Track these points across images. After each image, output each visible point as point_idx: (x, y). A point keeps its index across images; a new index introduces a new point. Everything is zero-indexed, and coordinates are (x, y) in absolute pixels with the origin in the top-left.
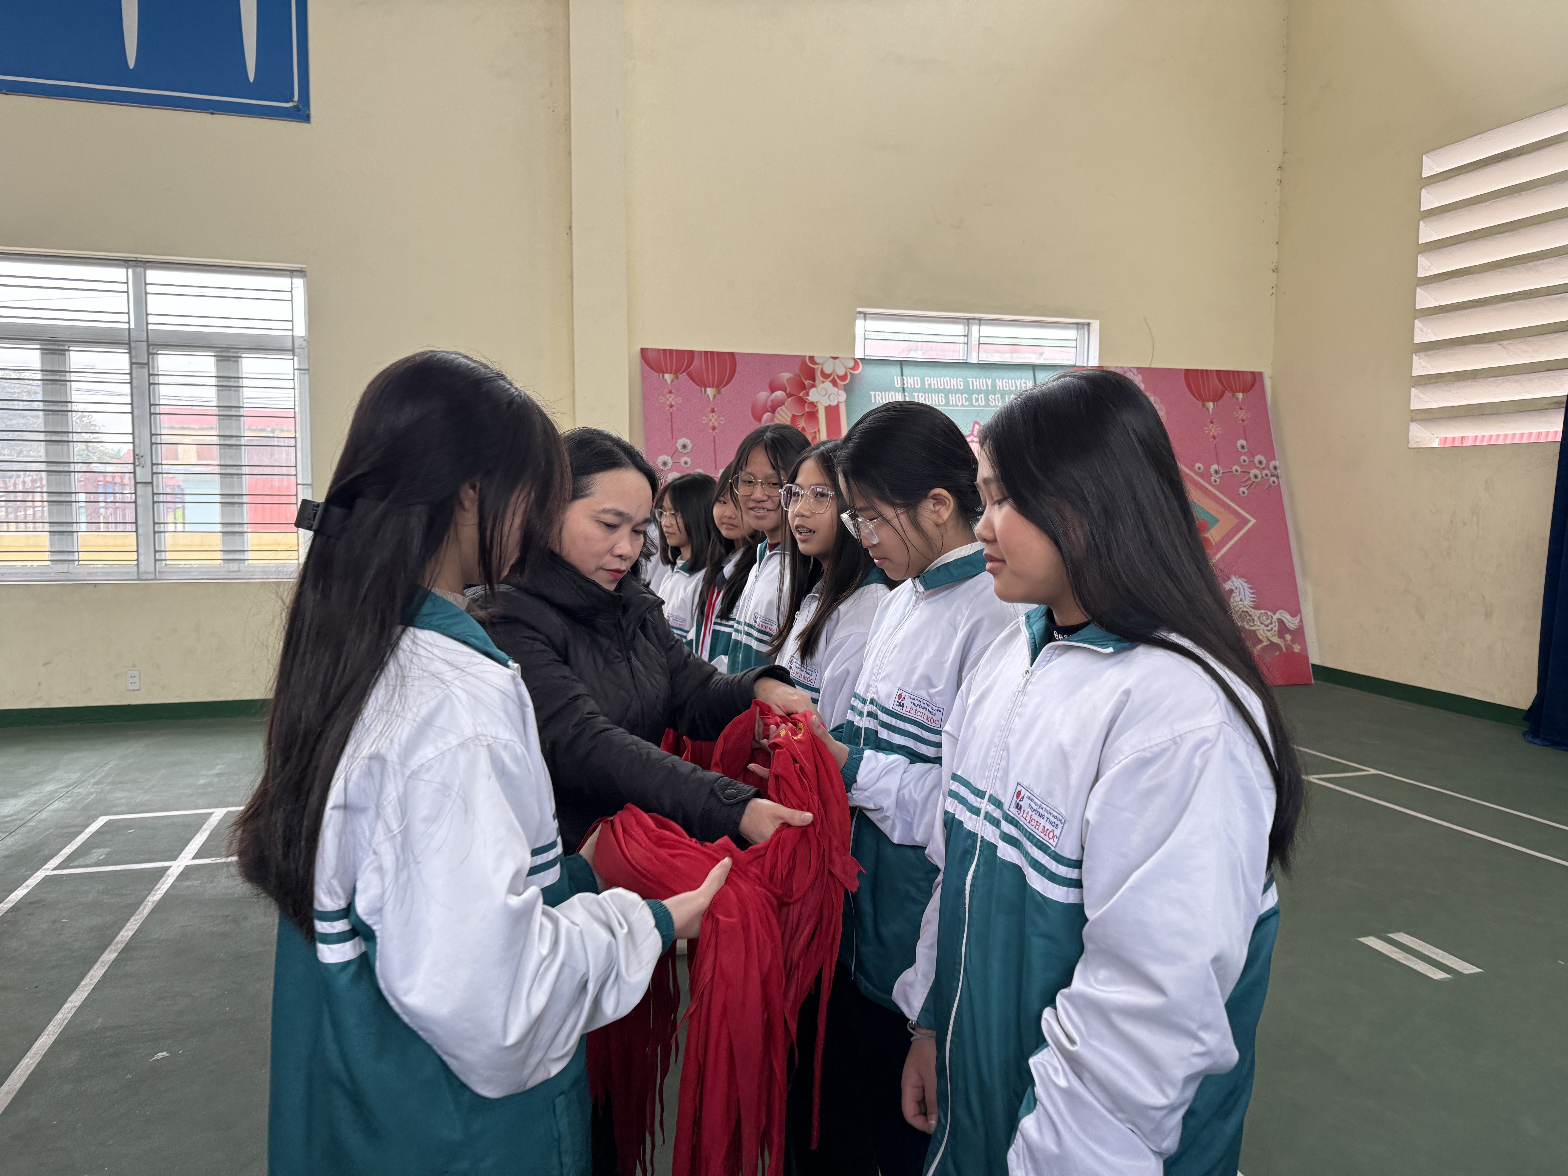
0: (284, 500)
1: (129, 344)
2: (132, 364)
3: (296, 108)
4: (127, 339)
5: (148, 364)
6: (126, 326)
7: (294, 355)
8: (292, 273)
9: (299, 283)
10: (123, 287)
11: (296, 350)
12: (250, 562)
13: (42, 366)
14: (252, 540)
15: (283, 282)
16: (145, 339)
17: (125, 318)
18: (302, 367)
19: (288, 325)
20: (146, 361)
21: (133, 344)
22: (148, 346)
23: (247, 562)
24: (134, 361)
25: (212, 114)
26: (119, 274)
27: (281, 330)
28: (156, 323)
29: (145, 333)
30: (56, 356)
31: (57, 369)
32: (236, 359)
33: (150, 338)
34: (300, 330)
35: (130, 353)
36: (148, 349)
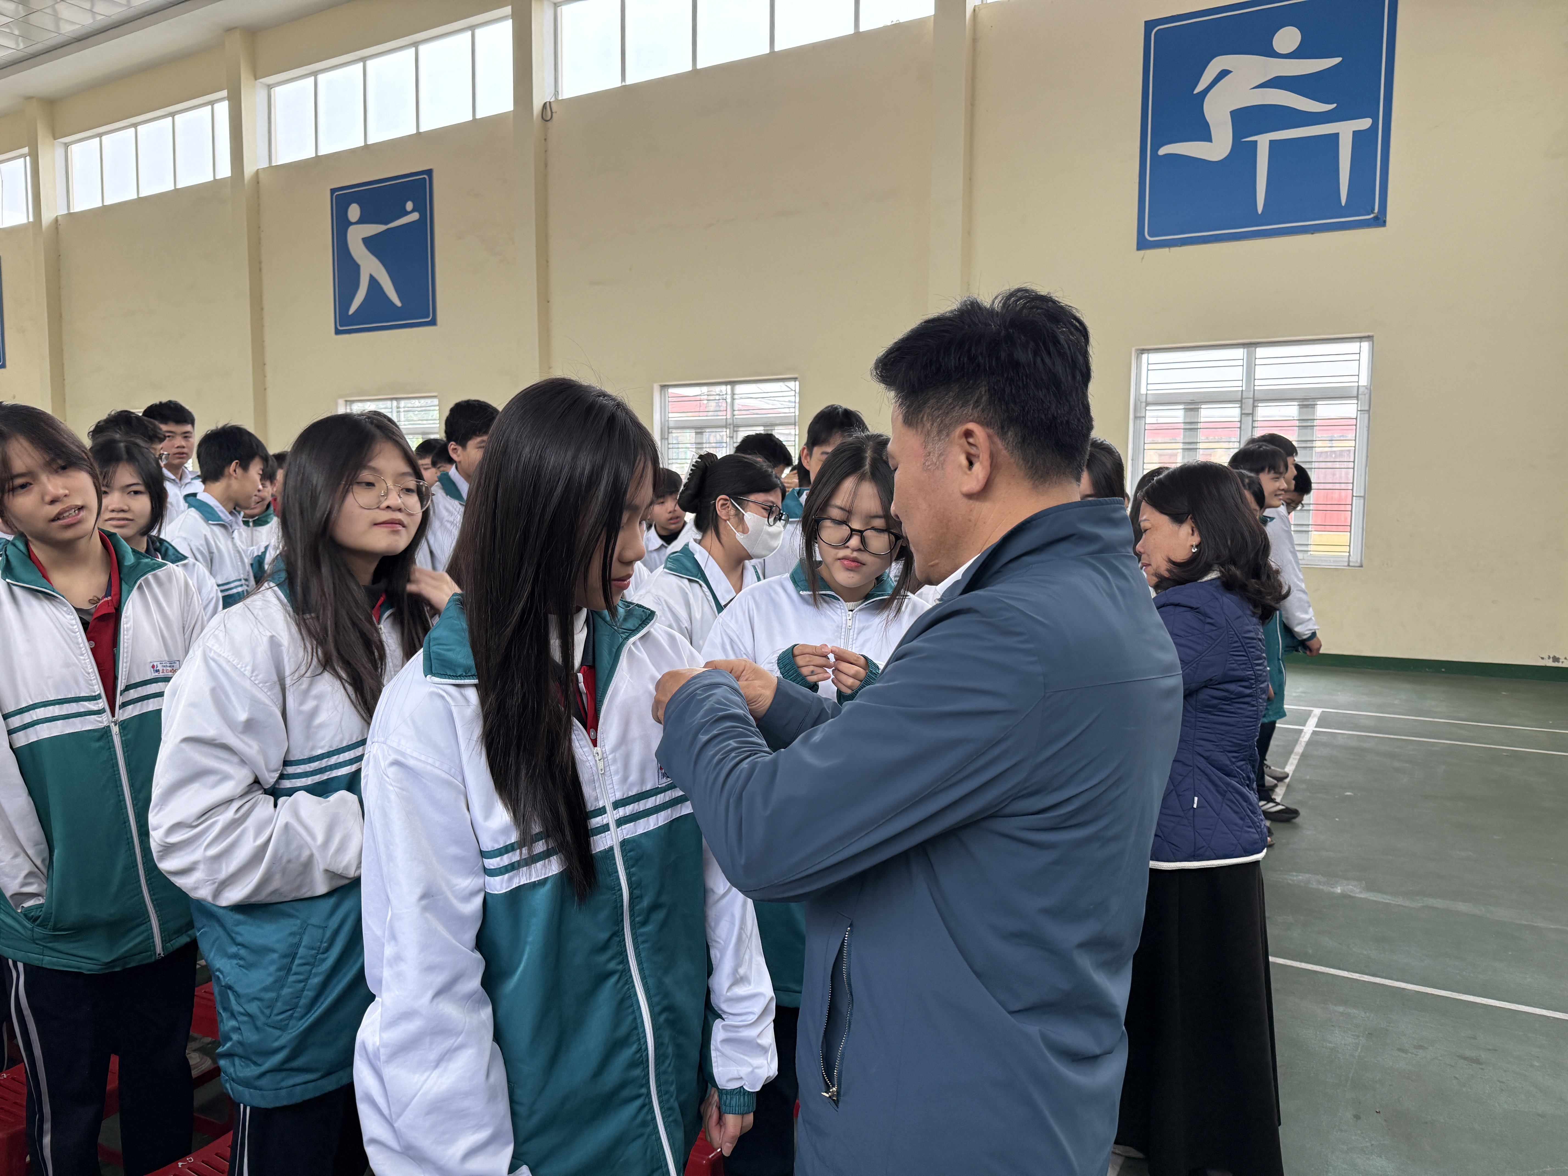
0: (1342, 508)
1: (1241, 401)
2: (1242, 414)
3: (1376, 218)
4: (1240, 397)
5: (1252, 414)
6: (1240, 389)
7: (1358, 400)
8: (1361, 339)
9: (1366, 345)
10: (1241, 363)
11: (1360, 396)
12: (1311, 553)
13: (1185, 419)
14: (1315, 536)
15: (1353, 347)
16: (1252, 396)
17: (1240, 383)
18: (1362, 409)
19: (1355, 379)
20: (1251, 412)
21: (1243, 401)
22: (1254, 401)
23: (1309, 553)
24: (1243, 412)
25: (1312, 234)
26: (1239, 353)
27: (1348, 382)
28: (1260, 385)
29: (1252, 393)
30: (1192, 413)
31: (1193, 420)
32: (1313, 406)
33: (1256, 396)
34: (1364, 381)
35: (1241, 407)
36: (1253, 403)
